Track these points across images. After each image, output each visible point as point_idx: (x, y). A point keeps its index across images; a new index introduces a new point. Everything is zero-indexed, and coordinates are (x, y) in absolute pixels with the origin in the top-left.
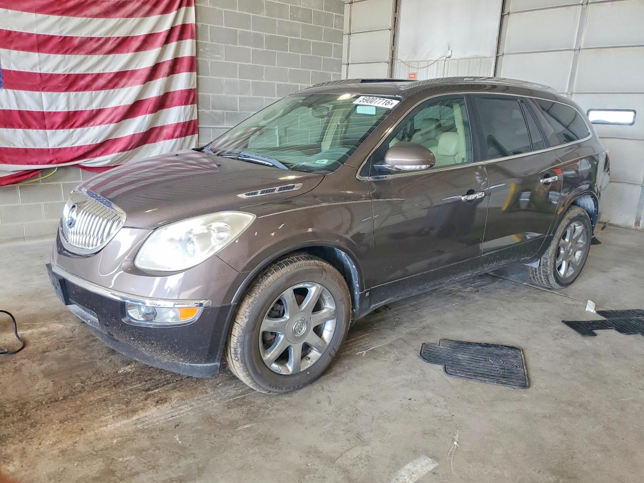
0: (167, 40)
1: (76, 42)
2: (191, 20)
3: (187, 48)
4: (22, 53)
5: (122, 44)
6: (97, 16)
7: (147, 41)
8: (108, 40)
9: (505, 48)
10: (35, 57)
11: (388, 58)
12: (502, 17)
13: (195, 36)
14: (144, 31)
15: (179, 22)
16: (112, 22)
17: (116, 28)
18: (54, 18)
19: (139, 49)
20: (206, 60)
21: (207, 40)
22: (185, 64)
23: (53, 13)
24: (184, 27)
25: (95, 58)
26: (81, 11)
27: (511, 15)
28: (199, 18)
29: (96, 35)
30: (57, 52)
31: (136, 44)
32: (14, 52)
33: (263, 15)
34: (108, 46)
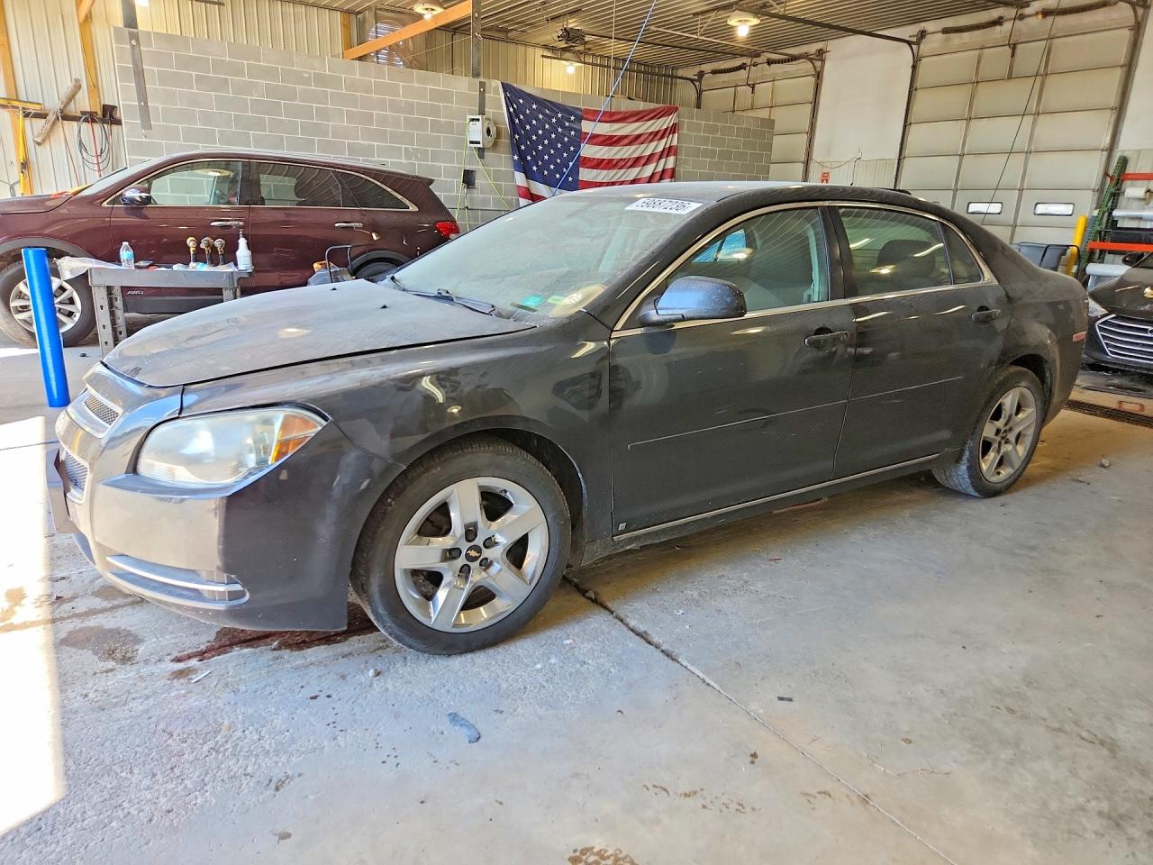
0: (660, 158)
1: (615, 162)
2: (675, 143)
3: (671, 163)
4: (590, 170)
5: (636, 162)
6: (625, 145)
7: (650, 159)
8: (629, 159)
9: (907, 152)
10: (595, 172)
11: (803, 158)
12: (905, 127)
13: (675, 154)
14: (648, 153)
15: (668, 146)
16: (633, 148)
17: (634, 151)
18: (607, 148)
19: (645, 164)
20: (681, 170)
21: (682, 156)
22: (669, 173)
23: (606, 145)
24: (670, 147)
25: (623, 171)
27: (913, 125)
28: (679, 141)
29: (624, 157)
30: (605, 169)
31: (643, 161)
32: (587, 170)
33: (718, 135)
34: (629, 164)
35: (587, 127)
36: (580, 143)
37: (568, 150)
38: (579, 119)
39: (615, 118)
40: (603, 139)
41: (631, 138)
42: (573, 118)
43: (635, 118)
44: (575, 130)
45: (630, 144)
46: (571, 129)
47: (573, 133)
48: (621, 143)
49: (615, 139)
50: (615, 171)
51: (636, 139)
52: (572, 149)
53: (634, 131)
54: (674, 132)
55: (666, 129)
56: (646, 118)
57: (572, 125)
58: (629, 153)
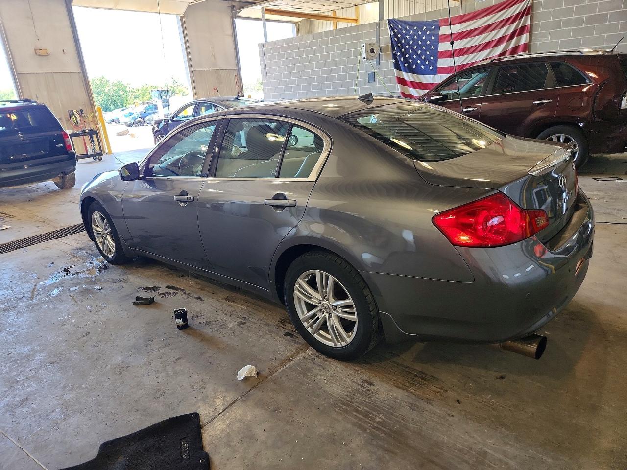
0: (511, 38)
1: (465, 50)
2: (528, 23)
3: (524, 39)
4: (446, 59)
5: (486, 46)
6: (476, 35)
7: (499, 41)
8: (480, 45)
10: (450, 60)
14: (499, 36)
15: (520, 26)
16: (483, 36)
17: (484, 38)
19: (495, 46)
20: (535, 43)
21: (538, 32)
22: (521, 48)
23: (458, 39)
24: (522, 28)
25: (473, 55)
26: (470, 35)
28: (534, 20)
29: (475, 45)
30: (457, 56)
32: (443, 59)
34: (480, 48)
35: (444, 31)
36: (438, 43)
37: (430, 50)
38: (438, 28)
39: (464, 19)
40: (455, 36)
41: (481, 29)
42: (433, 28)
43: (486, 13)
44: (434, 35)
45: (481, 33)
46: (430, 35)
47: (433, 37)
48: (472, 35)
49: (465, 34)
50: (466, 56)
51: (486, 29)
52: (432, 48)
53: (483, 24)
54: (527, 14)
55: (518, 14)
56: (496, 11)
57: (433, 32)
58: (480, 40)
